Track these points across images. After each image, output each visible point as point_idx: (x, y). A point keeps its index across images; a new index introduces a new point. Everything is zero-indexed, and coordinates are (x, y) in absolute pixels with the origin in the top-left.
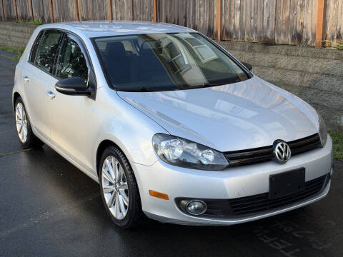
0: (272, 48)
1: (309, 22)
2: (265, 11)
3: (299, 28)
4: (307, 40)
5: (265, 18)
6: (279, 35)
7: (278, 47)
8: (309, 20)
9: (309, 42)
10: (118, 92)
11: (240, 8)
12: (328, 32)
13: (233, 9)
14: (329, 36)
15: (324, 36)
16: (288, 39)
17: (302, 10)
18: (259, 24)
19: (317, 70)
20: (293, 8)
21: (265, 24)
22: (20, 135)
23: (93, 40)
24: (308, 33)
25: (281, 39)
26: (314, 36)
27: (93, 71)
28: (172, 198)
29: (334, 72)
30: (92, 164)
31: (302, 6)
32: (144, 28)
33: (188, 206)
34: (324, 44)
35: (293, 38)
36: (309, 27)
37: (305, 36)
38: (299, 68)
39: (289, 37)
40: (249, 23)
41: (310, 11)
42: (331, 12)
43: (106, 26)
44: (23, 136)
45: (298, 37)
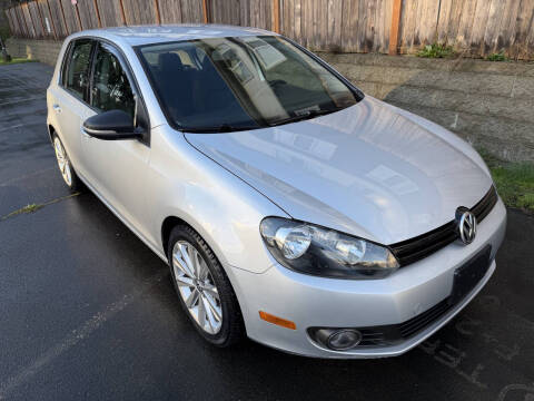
0: (342, 58)
1: (381, 25)
2: (330, 15)
3: (369, 34)
4: (378, 47)
5: (330, 24)
6: (346, 41)
7: (349, 56)
8: (382, 24)
9: (381, 50)
10: (186, 134)
11: (301, 14)
12: (404, 38)
13: (292, 14)
14: (405, 42)
15: (400, 43)
16: (357, 47)
17: (372, 13)
18: (322, 31)
19: (397, 80)
20: (362, 11)
21: (330, 30)
22: (65, 176)
23: (138, 50)
24: (380, 39)
25: (349, 47)
26: (387, 42)
27: (141, 98)
28: (302, 327)
29: (416, 83)
30: (157, 241)
31: (373, 8)
32: (196, 32)
33: (332, 339)
34: (398, 51)
35: (362, 45)
36: (381, 32)
37: (375, 43)
38: (375, 78)
39: (358, 44)
40: (311, 31)
41: (382, 14)
42: (408, 13)
43: (155, 30)
44: (67, 178)
45: (368, 44)
